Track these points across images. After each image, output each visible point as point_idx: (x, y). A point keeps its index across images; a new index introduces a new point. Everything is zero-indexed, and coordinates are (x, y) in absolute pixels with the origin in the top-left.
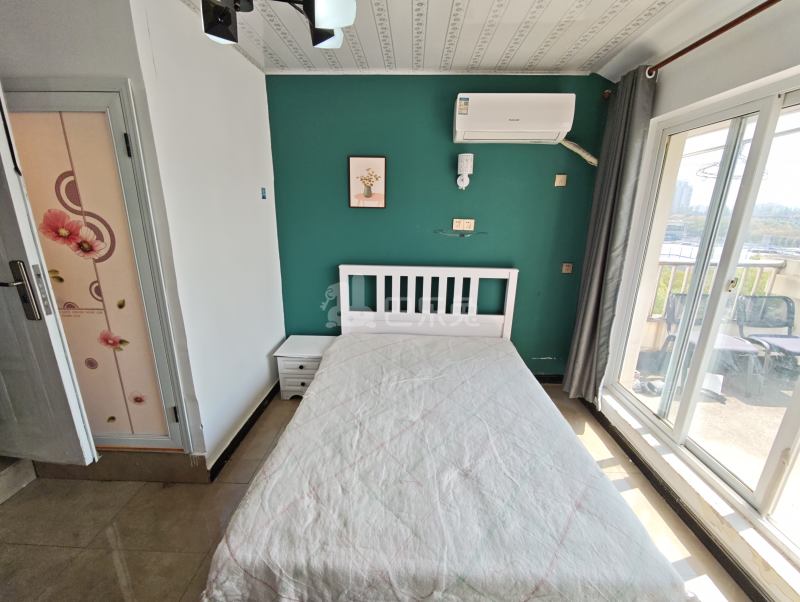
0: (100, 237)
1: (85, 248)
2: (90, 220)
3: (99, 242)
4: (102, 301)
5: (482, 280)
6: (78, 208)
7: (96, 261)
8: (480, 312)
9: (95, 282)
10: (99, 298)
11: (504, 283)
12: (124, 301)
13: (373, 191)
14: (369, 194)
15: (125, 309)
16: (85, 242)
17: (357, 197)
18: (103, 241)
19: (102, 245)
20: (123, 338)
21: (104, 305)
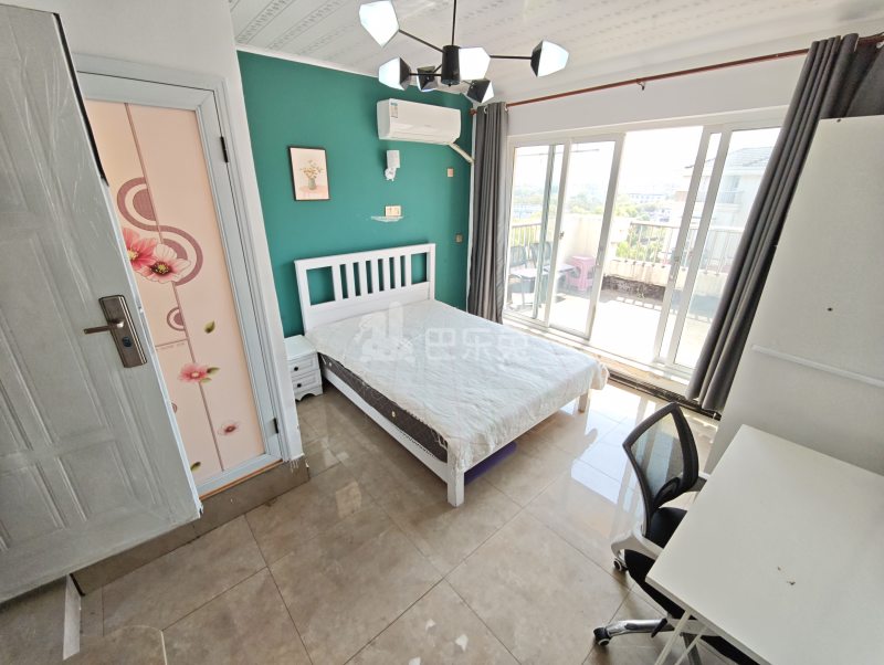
0: (182, 254)
1: (161, 270)
2: (167, 235)
3: (181, 260)
4: (184, 330)
5: (413, 256)
6: (153, 223)
7: (177, 284)
9: (174, 309)
10: (182, 327)
11: (425, 255)
12: (213, 324)
13: (317, 183)
14: (313, 187)
15: (214, 332)
16: (162, 263)
17: (302, 189)
18: (186, 258)
19: (186, 263)
20: (211, 366)
21: (187, 335)
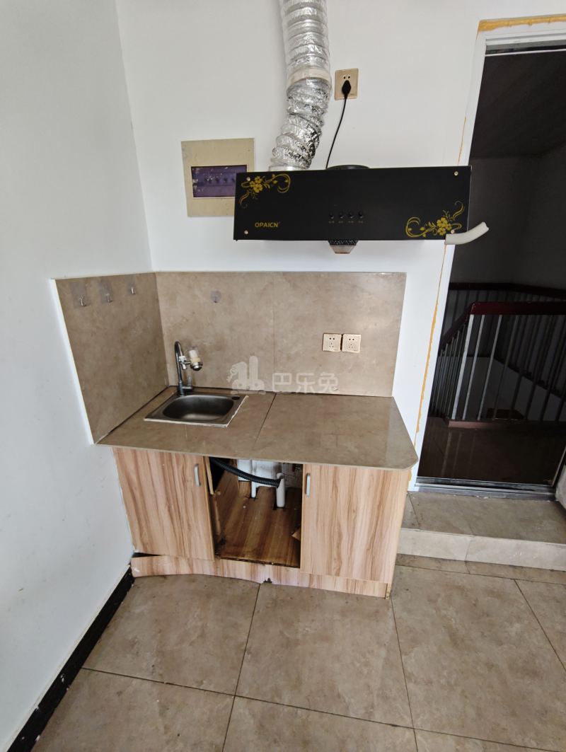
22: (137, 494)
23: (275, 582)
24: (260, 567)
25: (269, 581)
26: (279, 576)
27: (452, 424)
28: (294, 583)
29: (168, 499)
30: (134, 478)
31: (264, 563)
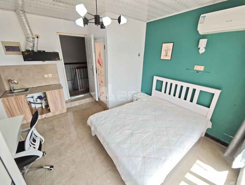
5: (201, 91)
7: (101, 67)
8: (197, 103)
9: (101, 71)
11: (213, 95)
12: (103, 75)
13: (168, 54)
17: (163, 56)
22: (10, 109)
23: (46, 117)
24: (43, 115)
25: (45, 117)
26: (47, 116)
27: (80, 90)
28: (50, 116)
29: (18, 107)
30: (8, 105)
31: (43, 114)
